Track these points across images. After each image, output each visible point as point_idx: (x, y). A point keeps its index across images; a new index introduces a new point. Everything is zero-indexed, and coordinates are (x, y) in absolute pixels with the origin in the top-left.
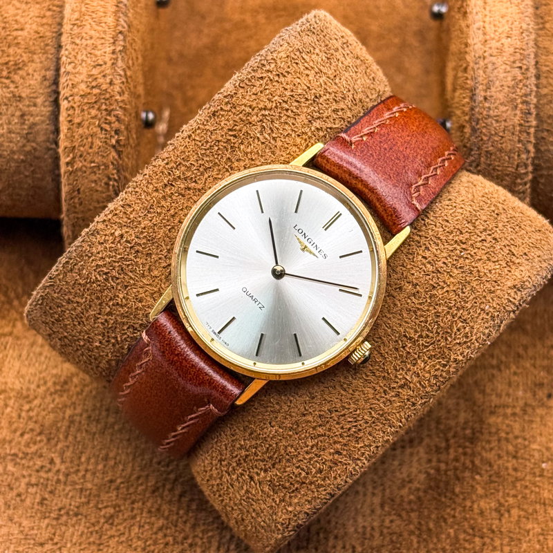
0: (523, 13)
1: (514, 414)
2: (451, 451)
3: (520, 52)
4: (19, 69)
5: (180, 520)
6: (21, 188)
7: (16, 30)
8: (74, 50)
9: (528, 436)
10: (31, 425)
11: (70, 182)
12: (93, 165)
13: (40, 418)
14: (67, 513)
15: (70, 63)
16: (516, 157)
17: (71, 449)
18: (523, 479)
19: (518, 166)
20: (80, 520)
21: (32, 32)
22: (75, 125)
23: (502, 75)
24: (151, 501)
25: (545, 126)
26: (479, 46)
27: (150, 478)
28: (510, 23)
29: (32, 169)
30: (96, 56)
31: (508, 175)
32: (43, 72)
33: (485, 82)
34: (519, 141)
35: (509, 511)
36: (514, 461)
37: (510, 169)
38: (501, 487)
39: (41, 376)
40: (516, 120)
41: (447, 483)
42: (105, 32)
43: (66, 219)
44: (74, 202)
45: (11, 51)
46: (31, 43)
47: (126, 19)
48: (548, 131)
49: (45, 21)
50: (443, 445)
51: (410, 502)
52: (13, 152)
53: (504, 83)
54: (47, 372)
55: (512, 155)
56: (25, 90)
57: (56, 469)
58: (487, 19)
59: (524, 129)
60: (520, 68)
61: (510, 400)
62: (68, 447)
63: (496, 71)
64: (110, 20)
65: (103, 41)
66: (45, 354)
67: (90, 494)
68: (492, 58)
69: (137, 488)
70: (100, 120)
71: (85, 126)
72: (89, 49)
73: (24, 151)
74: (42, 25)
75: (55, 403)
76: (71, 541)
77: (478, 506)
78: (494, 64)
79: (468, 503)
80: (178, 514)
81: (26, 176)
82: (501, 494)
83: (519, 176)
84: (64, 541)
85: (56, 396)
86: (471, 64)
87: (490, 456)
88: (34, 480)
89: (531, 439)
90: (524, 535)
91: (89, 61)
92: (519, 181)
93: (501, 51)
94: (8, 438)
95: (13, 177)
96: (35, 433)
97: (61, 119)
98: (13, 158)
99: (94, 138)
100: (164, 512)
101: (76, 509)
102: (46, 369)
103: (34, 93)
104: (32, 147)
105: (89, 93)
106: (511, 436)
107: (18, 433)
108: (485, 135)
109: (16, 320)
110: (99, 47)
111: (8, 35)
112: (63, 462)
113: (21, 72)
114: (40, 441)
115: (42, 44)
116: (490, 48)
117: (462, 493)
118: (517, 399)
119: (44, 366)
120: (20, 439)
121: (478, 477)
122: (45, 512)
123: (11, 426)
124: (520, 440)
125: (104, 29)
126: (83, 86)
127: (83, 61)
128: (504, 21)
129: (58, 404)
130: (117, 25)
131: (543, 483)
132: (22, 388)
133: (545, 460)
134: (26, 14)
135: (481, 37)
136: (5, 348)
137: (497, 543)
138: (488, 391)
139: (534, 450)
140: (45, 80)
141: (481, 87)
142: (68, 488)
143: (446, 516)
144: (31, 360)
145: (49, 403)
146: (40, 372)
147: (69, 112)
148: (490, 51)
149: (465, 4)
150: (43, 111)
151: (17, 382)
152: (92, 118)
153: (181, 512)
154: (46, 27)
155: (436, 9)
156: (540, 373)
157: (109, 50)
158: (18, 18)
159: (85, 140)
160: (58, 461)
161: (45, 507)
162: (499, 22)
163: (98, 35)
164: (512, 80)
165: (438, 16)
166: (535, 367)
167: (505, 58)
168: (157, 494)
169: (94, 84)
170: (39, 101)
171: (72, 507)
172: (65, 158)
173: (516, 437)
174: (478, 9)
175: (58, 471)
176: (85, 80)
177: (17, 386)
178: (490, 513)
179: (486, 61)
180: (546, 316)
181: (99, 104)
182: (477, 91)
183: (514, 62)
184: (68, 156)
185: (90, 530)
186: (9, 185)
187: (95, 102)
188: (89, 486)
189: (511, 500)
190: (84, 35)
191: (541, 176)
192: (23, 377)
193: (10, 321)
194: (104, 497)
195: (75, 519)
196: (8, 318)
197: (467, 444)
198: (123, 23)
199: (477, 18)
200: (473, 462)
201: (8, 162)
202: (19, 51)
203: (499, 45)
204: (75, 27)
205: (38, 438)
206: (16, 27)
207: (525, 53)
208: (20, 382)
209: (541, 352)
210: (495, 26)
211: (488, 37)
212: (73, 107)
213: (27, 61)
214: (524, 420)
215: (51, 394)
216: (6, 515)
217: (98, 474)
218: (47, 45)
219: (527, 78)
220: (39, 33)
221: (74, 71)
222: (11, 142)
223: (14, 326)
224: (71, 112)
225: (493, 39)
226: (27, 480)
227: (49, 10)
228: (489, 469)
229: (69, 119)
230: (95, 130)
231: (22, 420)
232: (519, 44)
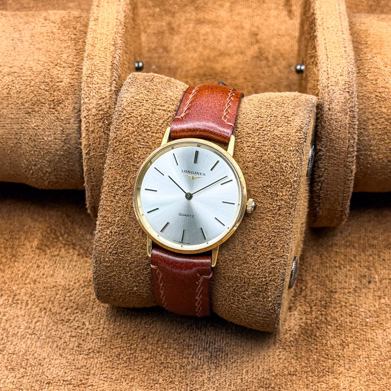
0: (349, 63)
1: (349, 292)
2: (313, 313)
3: (348, 84)
4: (60, 103)
5: (158, 354)
6: (62, 171)
7: (58, 82)
8: (88, 90)
9: (357, 305)
10: (71, 304)
11: (88, 164)
12: (101, 154)
13: (76, 300)
14: (93, 351)
15: (86, 98)
16: (347, 142)
17: (94, 317)
18: (356, 328)
19: (348, 147)
20: (101, 355)
21: (67, 83)
22: (90, 132)
23: (338, 96)
24: (141, 344)
25: (362, 126)
26: (325, 80)
27: (141, 332)
28: (342, 68)
29: (68, 159)
30: (101, 93)
31: (343, 152)
32: (74, 105)
33: (329, 100)
34: (349, 133)
35: (348, 345)
36: (351, 318)
37: (344, 149)
38: (343, 332)
39: (76, 278)
40: (347, 121)
41: (312, 331)
42: (105, 80)
43: (87, 186)
44: (90, 176)
45: (55, 94)
46: (66, 89)
47: (117, 72)
48: (364, 128)
49: (74, 77)
50: (309, 310)
51: (290, 342)
52: (57, 150)
53: (339, 100)
54: (80, 275)
55: (345, 141)
56: (63, 115)
57: (86, 327)
58: (329, 66)
59: (351, 126)
60: (349, 92)
61: (347, 285)
62: (92, 316)
63: (335, 94)
64: (108, 73)
65: (104, 85)
66: (78, 266)
67: (106, 341)
68: (332, 87)
69: (133, 337)
70: (104, 129)
71: (96, 132)
72: (97, 90)
73: (63, 149)
74: (73, 79)
75: (85, 292)
76: (96, 366)
77: (330, 342)
78: (333, 90)
79: (324, 341)
80: (157, 350)
81: (64, 164)
82: (343, 336)
83: (349, 153)
84: (92, 366)
85: (85, 289)
86: (321, 91)
87: (337, 315)
88: (73, 334)
89: (360, 306)
90: (357, 358)
91: (97, 96)
92: (349, 155)
93: (337, 83)
94: (58, 312)
95: (56, 164)
96: (74, 308)
97: (82, 129)
98: (57, 154)
99: (101, 139)
100: (149, 349)
101: (98, 349)
102: (79, 274)
103: (68, 116)
104: (68, 147)
105: (98, 114)
106: (348, 304)
107: (64, 309)
108: (329, 129)
109: (61, 247)
110: (103, 88)
111: (53, 85)
112: (90, 324)
113: (61, 105)
114: (77, 313)
115: (73, 89)
116: (331, 81)
117: (321, 336)
118: (351, 284)
119: (78, 272)
120: (65, 312)
121: (329, 327)
122: (81, 351)
123: (59, 305)
124: (353, 307)
125: (104, 78)
126: (94, 110)
127: (93, 96)
128: (338, 67)
129: (86, 292)
130: (112, 76)
131: (368, 330)
132: (65, 284)
133: (368, 317)
134: (63, 73)
135: (326, 76)
136: (55, 263)
137: (342, 362)
138: (334, 280)
139: (362, 312)
140: (75, 109)
141: (326, 103)
142: (93, 338)
143: (312, 349)
144: (70, 269)
145: (81, 292)
146: (76, 276)
147: (86, 125)
148: (331, 83)
149: (316, 59)
150: (73, 126)
151: (62, 281)
152: (100, 127)
153: (159, 349)
154: (75, 80)
155: (298, 67)
156: (364, 269)
157: (108, 89)
158: (59, 75)
159: (96, 140)
160: (87, 323)
161: (80, 348)
162: (336, 68)
163: (101, 82)
164: (344, 99)
165: (300, 72)
166: (361, 266)
167: (340, 87)
168: (144, 340)
169: (100, 108)
170: (72, 121)
171: (96, 348)
172: (85, 151)
173: (351, 305)
174: (324, 61)
175: (88, 329)
176: (95, 106)
177: (63, 283)
178: (337, 347)
179: (329, 89)
180: (366, 239)
181: (103, 119)
182: (325, 105)
183: (345, 89)
184: (87, 149)
185: (107, 360)
186: (55, 170)
187: (101, 119)
188: (106, 336)
189: (349, 339)
190: (94, 82)
191: (361, 155)
192: (66, 278)
193: (57, 248)
194: (114, 342)
195: (98, 354)
196: (56, 247)
197: (323, 309)
198: (115, 74)
199: (323, 65)
200: (326, 319)
201: (54, 155)
202: (60, 93)
203: (336, 80)
204: (89, 78)
205: (75, 311)
206: (58, 80)
207: (351, 84)
208: (64, 281)
209: (364, 259)
210: (333, 69)
211: (330, 76)
212: (88, 122)
213: (64, 99)
214: (355, 295)
215: (82, 287)
216: (58, 353)
217: (110, 330)
218: (76, 90)
219: (353, 98)
220: (71, 83)
221: (89, 102)
222: (56, 144)
223: (60, 251)
224: (88, 125)
225: (333, 77)
226: (70, 334)
227: (76, 71)
228: (336, 322)
229: (86, 129)
230: (101, 134)
231: (65, 302)
232: (347, 79)
